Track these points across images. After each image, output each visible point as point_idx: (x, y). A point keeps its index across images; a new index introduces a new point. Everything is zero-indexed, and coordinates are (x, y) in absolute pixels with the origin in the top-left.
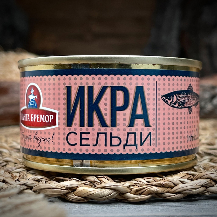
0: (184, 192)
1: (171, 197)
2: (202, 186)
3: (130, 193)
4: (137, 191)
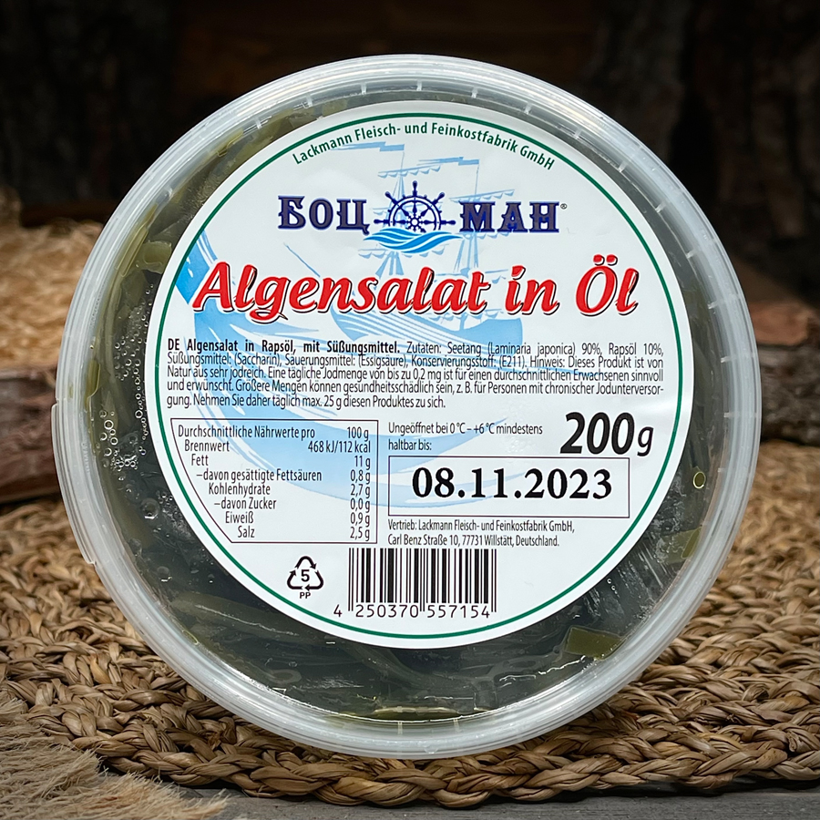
0: (554, 786)
1: (526, 797)
2: (591, 773)
3: (445, 789)
4: (460, 784)
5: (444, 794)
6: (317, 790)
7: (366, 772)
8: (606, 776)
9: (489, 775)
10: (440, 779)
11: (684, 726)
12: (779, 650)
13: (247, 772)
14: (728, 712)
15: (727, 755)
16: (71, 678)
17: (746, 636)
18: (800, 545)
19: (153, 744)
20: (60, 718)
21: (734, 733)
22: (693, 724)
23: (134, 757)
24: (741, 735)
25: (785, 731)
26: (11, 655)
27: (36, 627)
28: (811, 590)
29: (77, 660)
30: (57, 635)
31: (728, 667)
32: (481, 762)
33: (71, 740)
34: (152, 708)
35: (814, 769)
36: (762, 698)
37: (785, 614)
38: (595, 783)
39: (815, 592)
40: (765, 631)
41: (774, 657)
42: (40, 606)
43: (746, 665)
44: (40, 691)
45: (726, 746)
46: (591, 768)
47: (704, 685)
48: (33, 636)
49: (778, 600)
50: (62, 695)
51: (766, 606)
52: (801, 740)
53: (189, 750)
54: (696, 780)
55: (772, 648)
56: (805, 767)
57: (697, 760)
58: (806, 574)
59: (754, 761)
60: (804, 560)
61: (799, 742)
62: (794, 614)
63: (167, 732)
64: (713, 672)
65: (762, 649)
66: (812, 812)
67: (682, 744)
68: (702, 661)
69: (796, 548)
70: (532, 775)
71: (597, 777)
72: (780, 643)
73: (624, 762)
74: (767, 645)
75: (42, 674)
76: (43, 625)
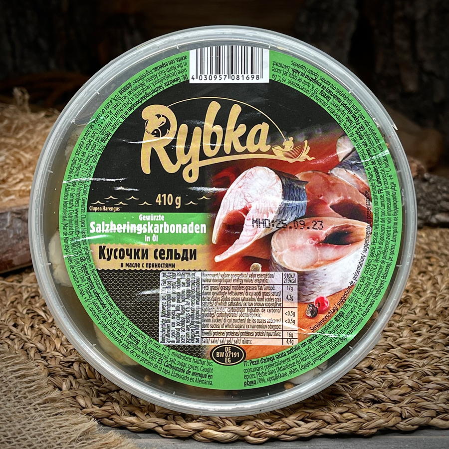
3: (249, 435)
4: (256, 434)
5: (249, 437)
6: (193, 435)
7: (214, 426)
8: (321, 430)
9: (269, 431)
10: (247, 431)
11: (355, 403)
12: (399, 358)
13: (161, 426)
14: (375, 396)
15: (374, 420)
16: (77, 375)
17: (383, 351)
18: (410, 295)
19: (119, 412)
20: (74, 397)
21: (378, 408)
22: (359, 403)
23: (110, 418)
24: (381, 409)
25: (401, 407)
26: (49, 362)
27: (58, 346)
28: (414, 321)
29: (79, 366)
30: (68, 351)
31: (375, 369)
32: (265, 422)
33: (81, 410)
34: (116, 392)
35: (413, 425)
36: (391, 387)
37: (402, 337)
38: (316, 433)
39: (416, 323)
40: (393, 348)
41: (396, 361)
42: (58, 333)
43: (383, 368)
44: (64, 383)
45: (374, 415)
46: (314, 427)
47: (364, 380)
48: (57, 351)
49: (398, 328)
50: (74, 384)
51: (393, 331)
52: (408, 412)
53: (134, 415)
54: (361, 432)
55: (396, 357)
56: (409, 425)
57: (361, 422)
58: (412, 312)
59: (387, 424)
60: (411, 304)
61: (407, 413)
62: (406, 337)
63: (124, 406)
64: (369, 373)
65: (391, 358)
66: (411, 446)
67: (355, 414)
68: (364, 366)
69: (409, 296)
70: (288, 429)
71: (317, 430)
72: (399, 355)
73: (329, 423)
74: (394, 355)
75: (64, 374)
76: (61, 344)
